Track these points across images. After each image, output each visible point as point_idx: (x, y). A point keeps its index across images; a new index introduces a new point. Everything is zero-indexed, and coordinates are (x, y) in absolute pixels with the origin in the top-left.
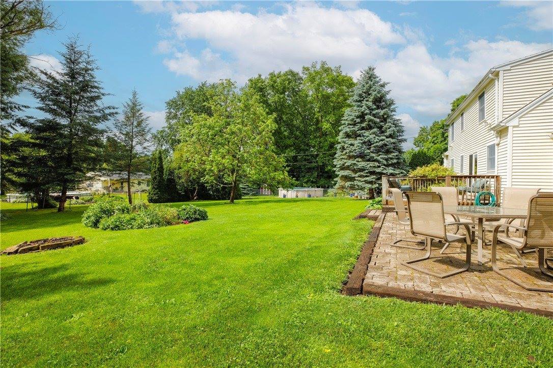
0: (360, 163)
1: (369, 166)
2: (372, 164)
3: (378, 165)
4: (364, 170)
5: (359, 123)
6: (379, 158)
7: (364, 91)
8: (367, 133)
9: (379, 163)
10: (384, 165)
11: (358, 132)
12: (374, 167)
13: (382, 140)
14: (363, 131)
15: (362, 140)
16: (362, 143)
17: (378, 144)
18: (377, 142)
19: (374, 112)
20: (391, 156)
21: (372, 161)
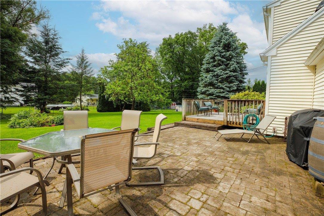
0: (211, 90)
1: (216, 92)
2: (218, 90)
3: (223, 91)
4: (213, 94)
5: (212, 62)
6: (223, 86)
7: (218, 40)
8: (216, 69)
9: (224, 90)
10: (227, 91)
11: (211, 68)
12: (220, 92)
13: (226, 74)
14: (214, 68)
15: (212, 74)
16: (212, 76)
17: (223, 76)
18: (222, 75)
19: (223, 54)
20: (232, 85)
21: (219, 89)
